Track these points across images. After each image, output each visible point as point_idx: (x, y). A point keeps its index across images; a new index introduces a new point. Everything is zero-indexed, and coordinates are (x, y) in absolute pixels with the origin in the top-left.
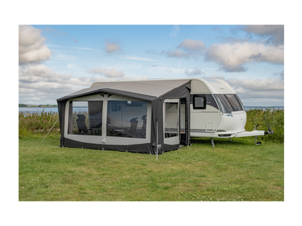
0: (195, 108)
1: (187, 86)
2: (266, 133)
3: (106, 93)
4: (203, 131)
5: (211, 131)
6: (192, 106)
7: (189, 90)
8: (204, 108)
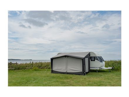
0: (91, 61)
1: (89, 54)
2: (112, 68)
3: (67, 56)
4: (94, 68)
5: (97, 67)
6: (90, 60)
7: (90, 55)
8: (94, 61)
